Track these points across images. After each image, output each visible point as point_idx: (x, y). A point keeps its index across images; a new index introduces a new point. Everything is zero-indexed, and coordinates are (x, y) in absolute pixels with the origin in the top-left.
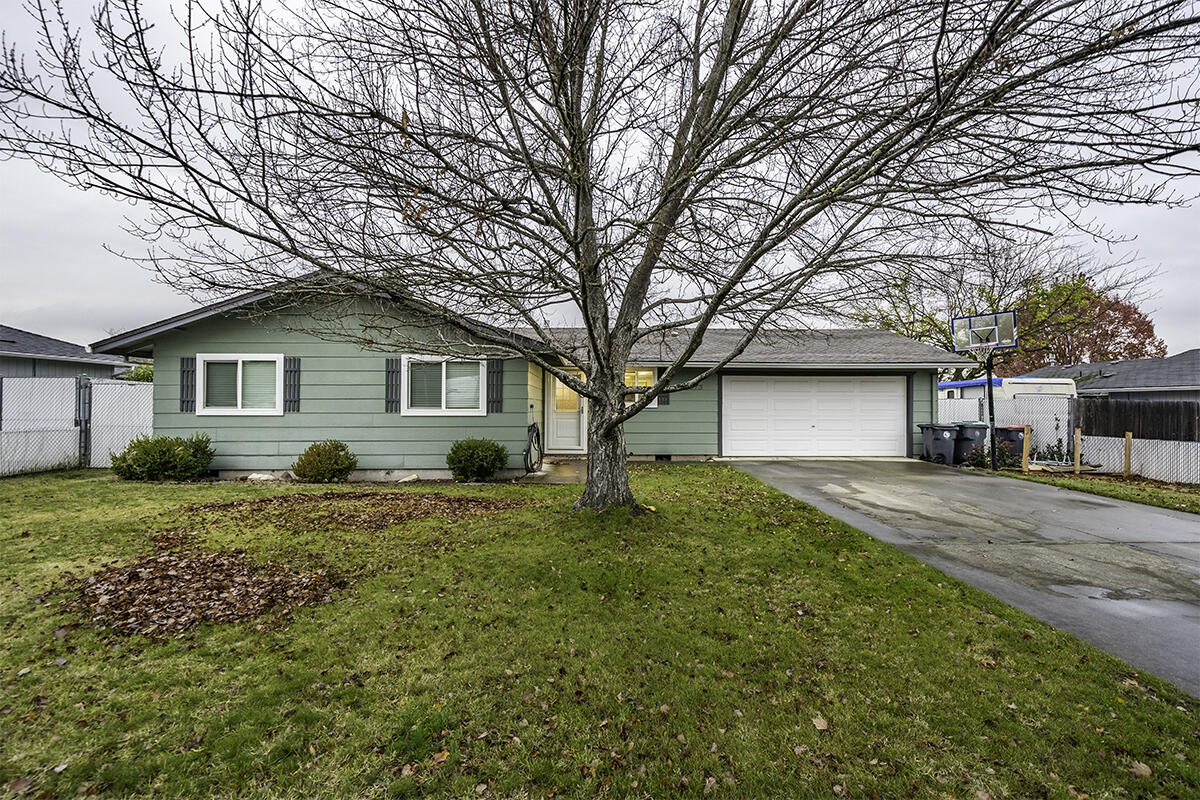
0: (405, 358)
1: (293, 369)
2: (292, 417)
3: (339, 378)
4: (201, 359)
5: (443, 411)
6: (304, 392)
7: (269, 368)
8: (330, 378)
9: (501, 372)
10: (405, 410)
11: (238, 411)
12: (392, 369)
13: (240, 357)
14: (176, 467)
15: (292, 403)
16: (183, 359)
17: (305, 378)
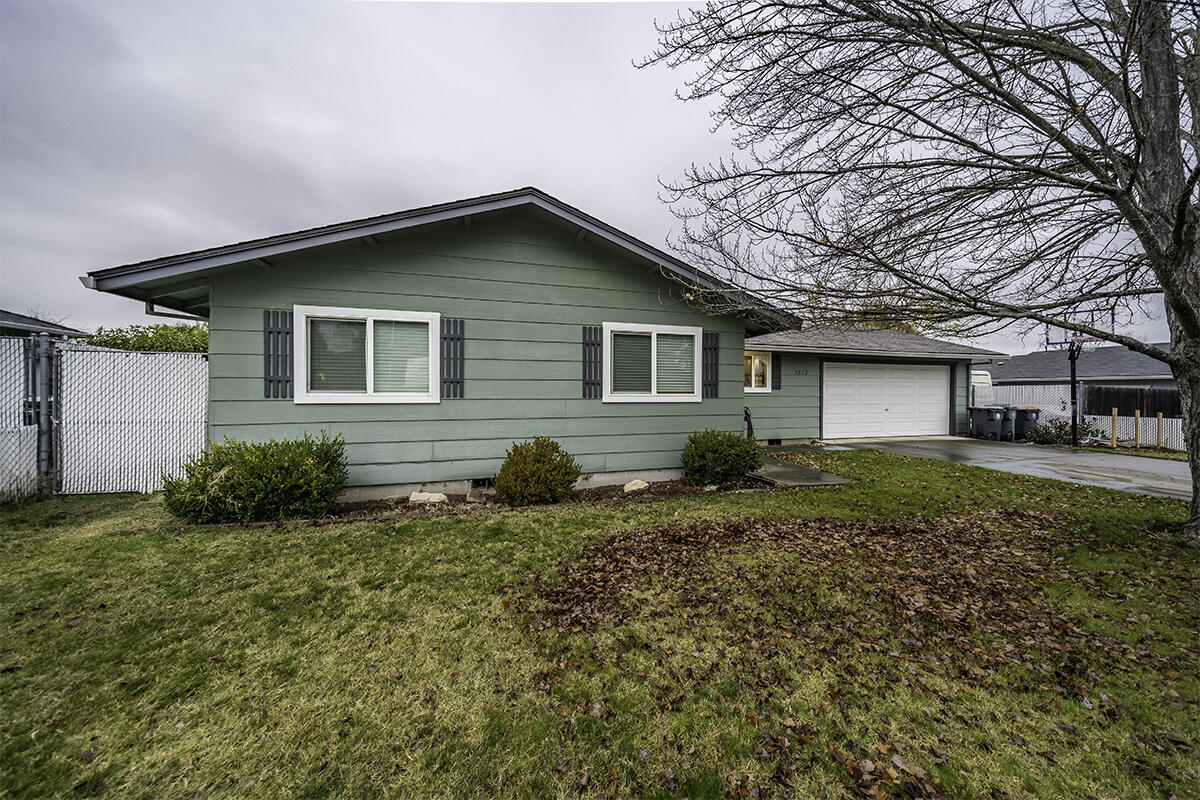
0: (609, 327)
1: (454, 337)
2: (454, 407)
3: (521, 350)
4: (301, 313)
5: (653, 397)
6: (470, 370)
7: (417, 333)
8: (508, 350)
9: (716, 349)
10: (608, 396)
11: (369, 396)
12: (591, 341)
13: (370, 315)
14: (307, 494)
15: (453, 384)
16: (267, 314)
17: (471, 349)
